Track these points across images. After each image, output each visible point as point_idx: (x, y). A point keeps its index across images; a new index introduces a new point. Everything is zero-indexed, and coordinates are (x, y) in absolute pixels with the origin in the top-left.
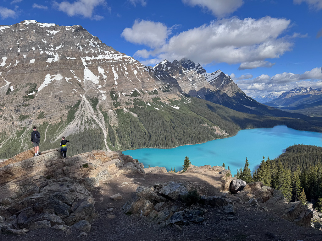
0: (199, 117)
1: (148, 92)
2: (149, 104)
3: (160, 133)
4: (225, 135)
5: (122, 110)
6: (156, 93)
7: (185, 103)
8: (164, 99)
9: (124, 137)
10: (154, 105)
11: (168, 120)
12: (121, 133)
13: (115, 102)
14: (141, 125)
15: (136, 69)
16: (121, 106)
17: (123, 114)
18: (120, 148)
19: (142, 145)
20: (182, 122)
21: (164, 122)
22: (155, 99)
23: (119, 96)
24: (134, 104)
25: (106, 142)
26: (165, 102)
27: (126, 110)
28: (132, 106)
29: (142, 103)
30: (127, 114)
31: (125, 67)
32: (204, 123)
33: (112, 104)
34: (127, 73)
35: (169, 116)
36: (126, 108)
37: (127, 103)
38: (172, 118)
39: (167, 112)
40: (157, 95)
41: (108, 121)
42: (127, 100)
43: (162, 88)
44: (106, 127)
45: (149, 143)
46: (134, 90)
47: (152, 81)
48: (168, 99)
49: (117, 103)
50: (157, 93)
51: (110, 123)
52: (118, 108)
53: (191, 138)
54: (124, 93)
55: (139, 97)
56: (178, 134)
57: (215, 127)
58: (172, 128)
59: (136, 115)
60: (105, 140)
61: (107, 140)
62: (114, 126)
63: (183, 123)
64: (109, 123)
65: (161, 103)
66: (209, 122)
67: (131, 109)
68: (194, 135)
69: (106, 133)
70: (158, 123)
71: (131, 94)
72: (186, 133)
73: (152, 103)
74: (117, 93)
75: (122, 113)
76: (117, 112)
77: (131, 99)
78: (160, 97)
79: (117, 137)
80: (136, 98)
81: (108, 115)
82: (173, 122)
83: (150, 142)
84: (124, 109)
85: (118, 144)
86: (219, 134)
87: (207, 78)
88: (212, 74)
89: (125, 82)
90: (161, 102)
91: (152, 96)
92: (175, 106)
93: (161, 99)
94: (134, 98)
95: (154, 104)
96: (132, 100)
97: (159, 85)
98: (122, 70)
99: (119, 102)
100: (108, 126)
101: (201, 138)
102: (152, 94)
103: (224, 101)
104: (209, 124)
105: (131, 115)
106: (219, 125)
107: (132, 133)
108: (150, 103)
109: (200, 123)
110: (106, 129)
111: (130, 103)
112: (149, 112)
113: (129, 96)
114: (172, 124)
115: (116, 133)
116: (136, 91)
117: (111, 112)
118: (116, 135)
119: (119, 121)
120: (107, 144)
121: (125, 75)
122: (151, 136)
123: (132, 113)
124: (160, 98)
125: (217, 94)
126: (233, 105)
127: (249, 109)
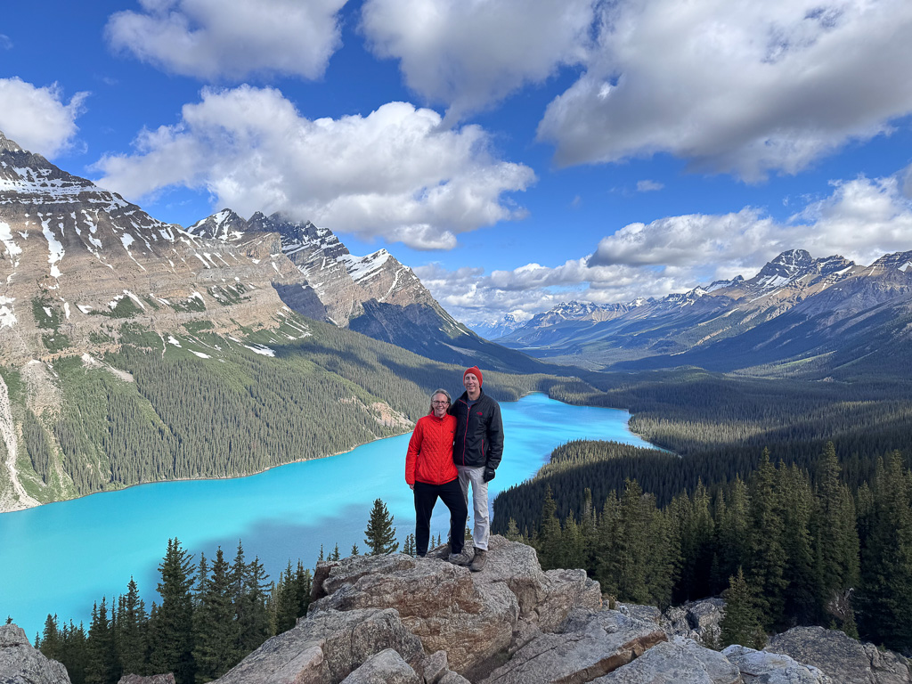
0: (334, 377)
1: (171, 302)
2: (173, 341)
3: (213, 429)
4: (403, 427)
5: (77, 360)
6: (197, 305)
7: (291, 338)
8: (223, 326)
9: (85, 451)
10: (193, 344)
11: (239, 388)
12: (72, 436)
13: (52, 334)
14: (146, 407)
15: (130, 230)
16: (73, 348)
17: (79, 373)
18: (68, 487)
19: (149, 471)
20: (282, 393)
21: (226, 396)
22: (194, 326)
23: (68, 313)
24: (121, 340)
25: (14, 471)
26: (227, 334)
27: (92, 359)
28: (114, 348)
29: (148, 338)
30: (96, 374)
31: (91, 224)
32: (348, 395)
33: (40, 342)
34: (97, 242)
35: (243, 376)
36: (92, 355)
37: (95, 338)
38: (251, 382)
39: (236, 365)
40: (202, 314)
41: (24, 398)
42: (96, 328)
43: (218, 292)
44: (15, 420)
45: (174, 463)
46: (122, 297)
47: (184, 270)
48: (237, 327)
49: (57, 336)
50: (201, 308)
51: (29, 404)
52: (63, 353)
53: (310, 441)
54: (85, 305)
55: (138, 319)
56: (271, 431)
57: (379, 406)
58: (251, 413)
59: (127, 377)
60: (11, 464)
61: (20, 463)
62: (44, 416)
63: (287, 397)
64: (25, 406)
65: (215, 339)
66: (364, 391)
67: (109, 358)
68: (319, 431)
69: (15, 439)
70: (204, 398)
71: (110, 307)
72: (296, 426)
73: (185, 337)
74: (57, 303)
75: (75, 370)
76: (56, 368)
77: (111, 324)
78: (212, 320)
79: (56, 451)
80: (130, 321)
81: (23, 379)
82: (255, 394)
83: (178, 460)
84: (86, 357)
85: (61, 476)
86: (388, 425)
87: (352, 269)
88: (365, 261)
89: (88, 269)
90: (214, 334)
91: (185, 317)
92: (262, 346)
93: (216, 324)
94: (123, 320)
95: (191, 341)
96: (116, 326)
97: (209, 282)
98: (78, 232)
99: (65, 336)
100: (22, 417)
101: (341, 437)
102: (183, 309)
103: (399, 333)
104: (362, 396)
105: (110, 375)
106: (389, 399)
107: (115, 437)
108: (176, 338)
109: (338, 396)
110: (16, 424)
111: (107, 339)
112: (175, 366)
113: (104, 313)
114: (252, 400)
115: (53, 438)
116: (127, 299)
117: (33, 369)
118: (51, 446)
119: (68, 396)
120: (20, 476)
121: (89, 248)
122: (180, 441)
123: (115, 371)
124: (210, 323)
125: (378, 315)
126: (421, 344)
127: (460, 354)
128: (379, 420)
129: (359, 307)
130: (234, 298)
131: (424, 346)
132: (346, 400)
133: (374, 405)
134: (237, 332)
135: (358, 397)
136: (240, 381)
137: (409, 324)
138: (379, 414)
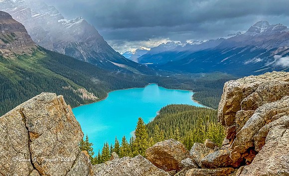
0: (60, 77)
4: (93, 100)
8: (6, 53)
11: (15, 82)
26: (8, 57)
35: (17, 76)
38: (20, 79)
39: (13, 71)
48: (12, 53)
57: (82, 90)
65: (2, 59)
66: (74, 83)
82: (23, 84)
86: (86, 99)
90: (1, 57)
109: (62, 85)
114: (22, 87)
125: (79, 48)
126: (100, 62)
127: (117, 66)
128: (81, 96)
130: (10, 39)
132: (66, 88)
133: (79, 89)
134: (12, 55)
135: (72, 86)
136: (16, 79)
137: (93, 52)
138: (82, 94)
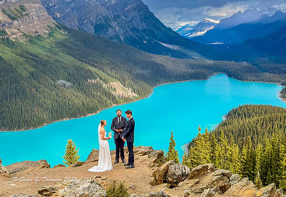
0: (85, 65)
4: (131, 98)
11: (25, 74)
21: (18, 79)
26: (16, 39)
32: (95, 78)
35: (27, 66)
38: (32, 70)
48: (22, 34)
56: (46, 101)
57: (115, 84)
65: (8, 42)
66: (105, 75)
72: (61, 98)
78: (6, 30)
82: (35, 77)
86: (121, 96)
90: (8, 39)
104: (103, 78)
106: (121, 80)
109: (87, 78)
126: (142, 43)
128: (114, 93)
129: (100, 18)
130: (19, 15)
131: (144, 44)
132: (93, 81)
133: (111, 84)
134: (22, 37)
135: (101, 79)
136: (26, 69)
137: (134, 29)
138: (115, 90)
